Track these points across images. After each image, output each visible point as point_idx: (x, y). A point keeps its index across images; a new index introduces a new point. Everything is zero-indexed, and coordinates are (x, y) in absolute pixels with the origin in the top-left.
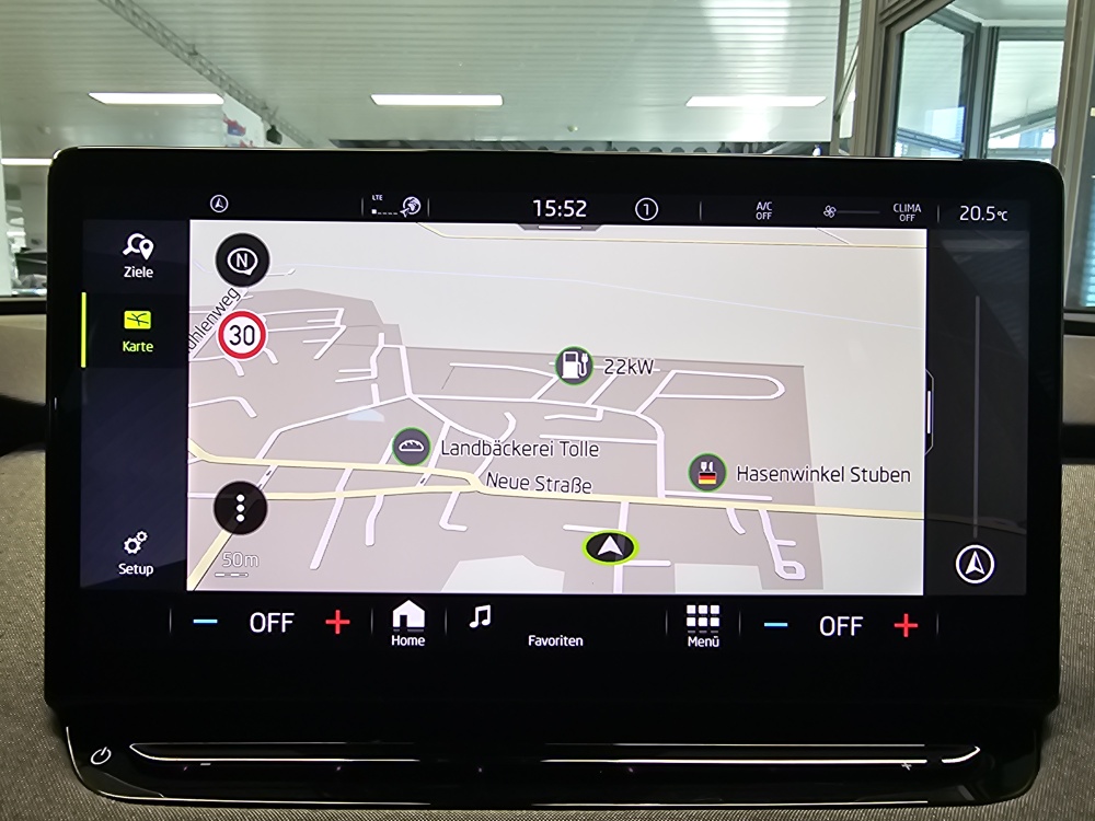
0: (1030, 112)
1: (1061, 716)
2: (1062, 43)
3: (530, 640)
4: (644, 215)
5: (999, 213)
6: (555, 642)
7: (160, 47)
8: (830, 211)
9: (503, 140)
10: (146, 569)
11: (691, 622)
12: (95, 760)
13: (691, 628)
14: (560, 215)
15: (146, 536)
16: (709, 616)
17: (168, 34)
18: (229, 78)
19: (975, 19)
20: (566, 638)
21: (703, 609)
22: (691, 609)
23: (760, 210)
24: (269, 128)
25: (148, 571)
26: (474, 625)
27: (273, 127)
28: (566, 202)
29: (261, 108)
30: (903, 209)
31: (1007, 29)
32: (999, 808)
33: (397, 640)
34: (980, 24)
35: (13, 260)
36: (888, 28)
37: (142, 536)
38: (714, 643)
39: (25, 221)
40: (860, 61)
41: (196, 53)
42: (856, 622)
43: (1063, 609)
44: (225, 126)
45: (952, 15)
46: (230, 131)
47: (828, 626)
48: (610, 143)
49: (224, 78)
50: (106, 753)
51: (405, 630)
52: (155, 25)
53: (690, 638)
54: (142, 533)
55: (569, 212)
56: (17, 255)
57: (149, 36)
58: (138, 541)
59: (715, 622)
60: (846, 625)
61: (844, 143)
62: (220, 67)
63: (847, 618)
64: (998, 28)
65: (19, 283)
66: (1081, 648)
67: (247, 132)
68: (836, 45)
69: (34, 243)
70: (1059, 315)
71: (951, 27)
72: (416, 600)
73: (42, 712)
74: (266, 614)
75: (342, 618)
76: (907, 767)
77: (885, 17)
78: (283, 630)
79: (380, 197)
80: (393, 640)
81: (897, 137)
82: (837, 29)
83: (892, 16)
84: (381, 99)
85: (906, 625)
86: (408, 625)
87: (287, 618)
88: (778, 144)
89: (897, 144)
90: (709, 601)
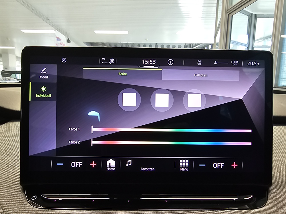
0: (265, 36)
1: (272, 188)
2: (273, 18)
3: (141, 169)
4: (170, 63)
5: (257, 63)
6: (148, 169)
7: (39, 18)
8: (216, 63)
9: (128, 43)
11: (181, 164)
12: (33, 199)
13: (181, 166)
14: (149, 63)
16: (186, 163)
17: (41, 15)
19: (251, 12)
20: (150, 168)
21: (184, 161)
22: (181, 161)
23: (198, 62)
24: (67, 39)
26: (127, 165)
27: (69, 39)
28: (151, 60)
29: (65, 34)
30: (234, 62)
31: (259, 15)
32: (257, 210)
33: (108, 169)
34: (252, 14)
36: (229, 15)
38: (187, 170)
39: (3, 63)
41: (48, 20)
42: (222, 164)
43: (273, 162)
44: (56, 38)
45: (245, 11)
46: (57, 40)
47: (215, 165)
48: (156, 43)
49: (56, 26)
50: (35, 197)
51: (110, 167)
52: (38, 12)
53: (181, 168)
55: (151, 63)
57: (37, 15)
59: (187, 164)
60: (220, 165)
61: (217, 44)
62: (55, 23)
63: (220, 163)
64: (257, 15)
65: (2, 79)
66: (278, 171)
67: (62, 40)
68: (215, 19)
69: (6, 69)
70: (272, 89)
71: (244, 14)
72: (113, 159)
73: (19, 187)
74: (75, 162)
75: (94, 163)
76: (235, 200)
77: (228, 12)
78: (80, 166)
79: (104, 59)
80: (107, 169)
81: (231, 43)
82: (215, 15)
83: (230, 11)
84: (97, 32)
85: (234, 165)
86: (111, 165)
87: (81, 163)
88: (200, 44)
89: (231, 44)
90: (186, 159)
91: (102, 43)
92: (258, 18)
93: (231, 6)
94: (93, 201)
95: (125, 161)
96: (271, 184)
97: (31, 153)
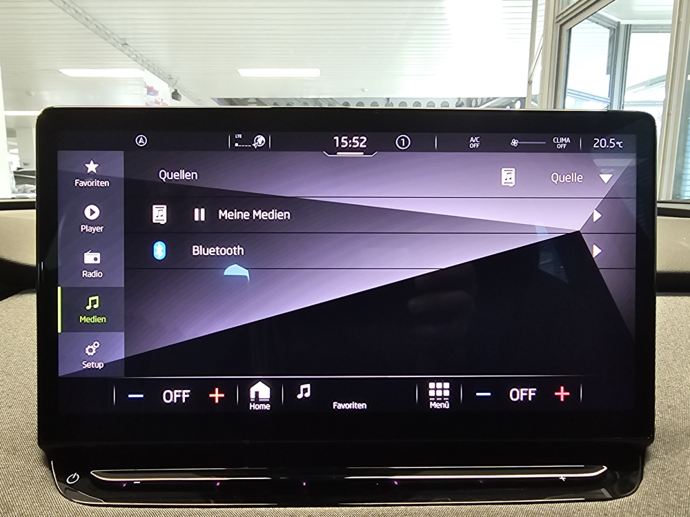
1: (656, 448)
2: (670, 34)
3: (334, 405)
4: (401, 145)
5: (618, 143)
6: (350, 406)
7: (103, 40)
8: (515, 143)
9: (321, 97)
10: (99, 364)
11: (432, 393)
12: (69, 480)
13: (432, 397)
14: (350, 146)
15: (98, 345)
16: (443, 389)
17: (108, 32)
18: (148, 60)
19: (617, 20)
20: (356, 404)
21: (439, 385)
22: (432, 385)
23: (472, 142)
24: (174, 91)
25: (100, 366)
26: (300, 396)
27: (176, 91)
28: (354, 138)
29: (168, 79)
30: (559, 141)
31: (637, 26)
33: (253, 406)
34: (619, 23)
35: (13, 175)
36: (561, 26)
37: (96, 345)
38: (446, 406)
39: (19, 151)
40: (544, 47)
41: (126, 44)
42: (533, 392)
44: (146, 90)
45: (602, 17)
46: (148, 93)
47: (515, 395)
48: (388, 99)
49: (144, 60)
50: (76, 477)
51: (257, 401)
52: (100, 27)
53: (431, 403)
54: (96, 342)
55: (356, 144)
56: (15, 172)
57: (96, 33)
58: (94, 347)
59: (447, 393)
60: (526, 394)
61: (534, 98)
62: (141, 53)
63: (527, 389)
64: (631, 25)
65: (16, 190)
67: (159, 93)
68: (529, 36)
69: (25, 164)
70: (654, 205)
71: (601, 25)
72: (264, 381)
73: (36, 452)
74: (173, 391)
75: (219, 393)
76: (563, 479)
77: (559, 19)
78: (184, 401)
79: (240, 136)
80: (251, 406)
81: (567, 94)
82: (530, 26)
83: (564, 18)
84: (245, 73)
85: (562, 394)
86: (260, 397)
87: (186, 394)
88: (494, 98)
89: (567, 98)
90: (443, 380)
91: (257, 99)
92: (632, 35)
93: (568, 5)
94: (218, 484)
95: (294, 387)
96: (652, 439)
97: (63, 371)
